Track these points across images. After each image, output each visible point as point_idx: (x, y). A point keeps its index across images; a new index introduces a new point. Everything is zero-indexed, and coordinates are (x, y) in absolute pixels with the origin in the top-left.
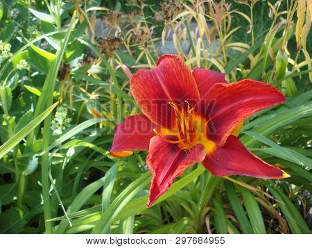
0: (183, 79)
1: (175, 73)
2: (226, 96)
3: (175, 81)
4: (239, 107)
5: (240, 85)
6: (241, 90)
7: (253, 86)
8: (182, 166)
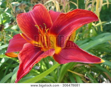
0: (44, 14)
1: (39, 12)
2: (66, 20)
3: (39, 16)
4: (73, 24)
5: (73, 13)
6: (74, 16)
7: (80, 12)
8: (40, 58)
